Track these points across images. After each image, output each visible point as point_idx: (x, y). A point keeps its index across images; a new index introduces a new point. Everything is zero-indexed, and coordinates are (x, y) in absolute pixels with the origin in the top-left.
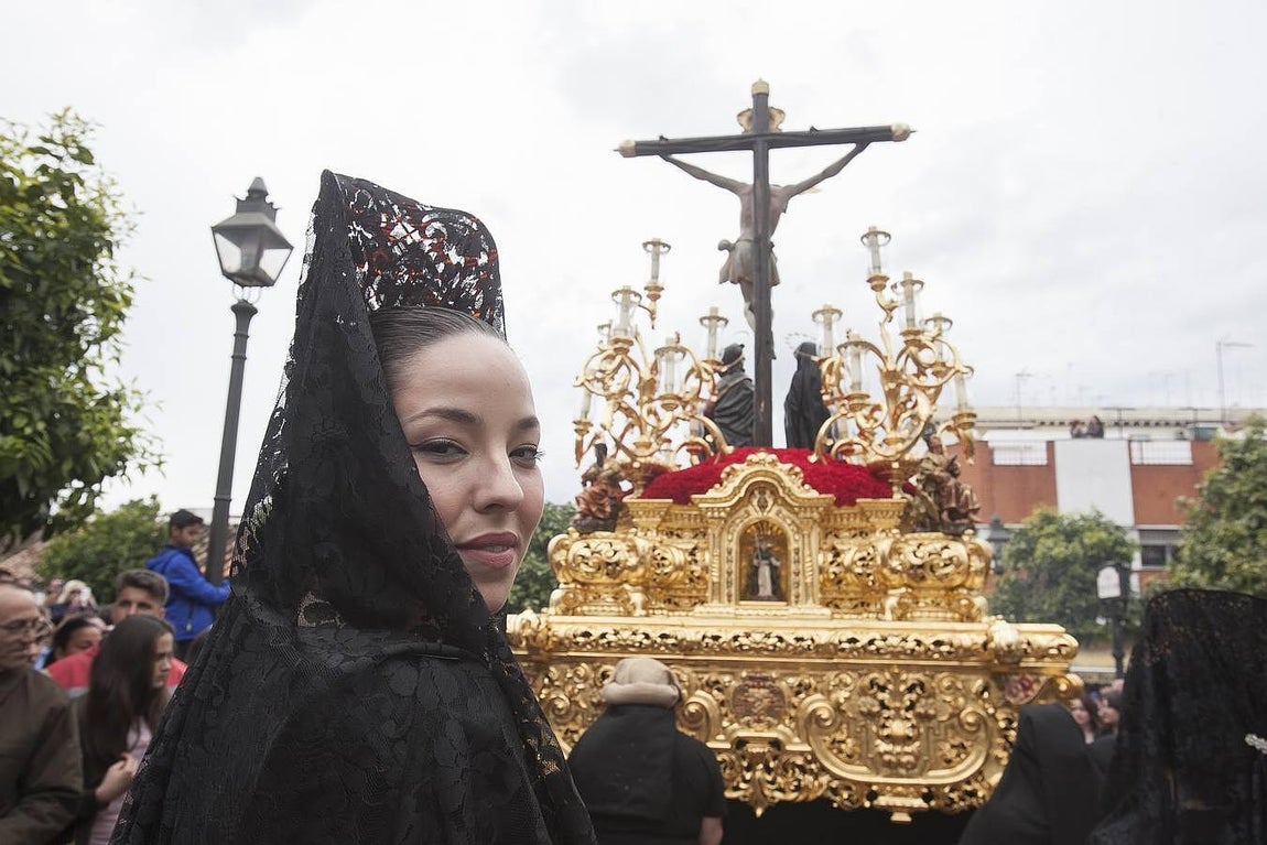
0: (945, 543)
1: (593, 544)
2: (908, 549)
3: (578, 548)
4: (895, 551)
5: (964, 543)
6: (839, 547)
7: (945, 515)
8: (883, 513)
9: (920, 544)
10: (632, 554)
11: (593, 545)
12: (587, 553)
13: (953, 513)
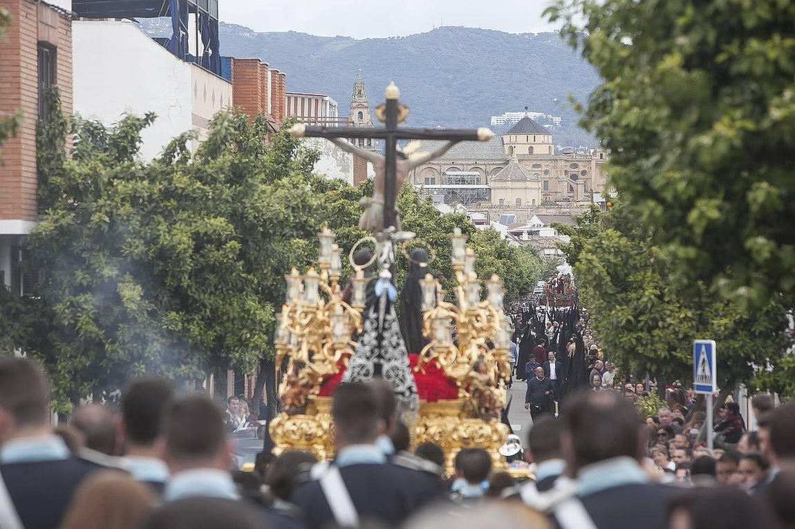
0: (480, 425)
1: (298, 422)
2: (461, 428)
3: (289, 425)
4: (455, 430)
5: (491, 425)
6: (428, 424)
7: (483, 411)
8: (452, 407)
9: (469, 427)
10: (320, 429)
11: (298, 424)
12: (295, 428)
13: (487, 410)
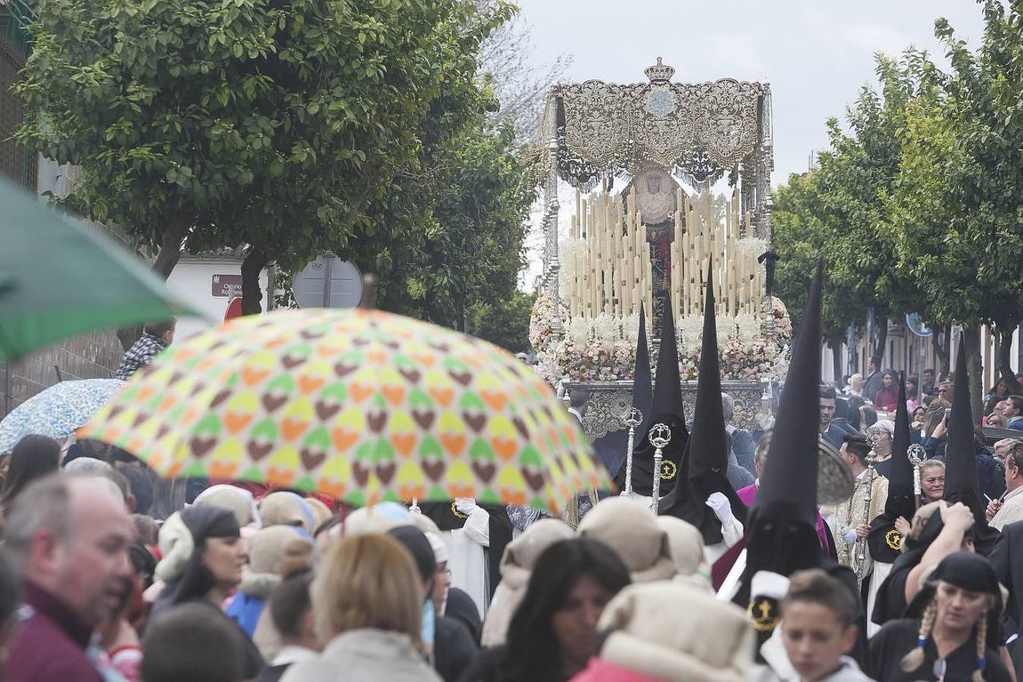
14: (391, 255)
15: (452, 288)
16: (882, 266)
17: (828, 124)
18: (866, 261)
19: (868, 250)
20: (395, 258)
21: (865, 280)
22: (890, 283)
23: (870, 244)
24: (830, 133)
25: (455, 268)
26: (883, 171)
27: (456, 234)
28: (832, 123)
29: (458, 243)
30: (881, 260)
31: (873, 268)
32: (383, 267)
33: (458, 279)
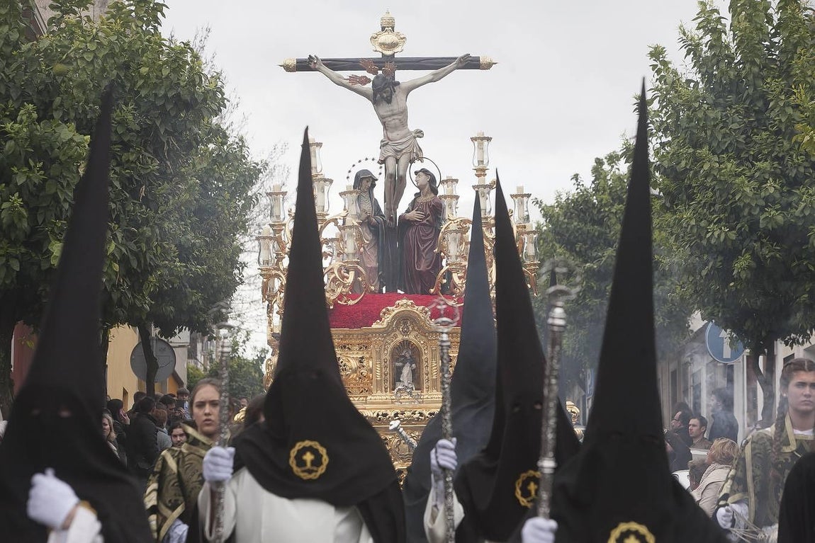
14: (26, 204)
15: (124, 261)
16: (742, 243)
17: (652, 54)
18: (719, 236)
19: (719, 221)
20: (33, 211)
21: (715, 264)
22: (753, 264)
23: (724, 211)
24: (654, 67)
25: (129, 231)
26: (737, 112)
27: (130, 179)
28: (657, 53)
29: (135, 193)
30: (740, 233)
31: (729, 244)
32: (12, 225)
33: (134, 248)
